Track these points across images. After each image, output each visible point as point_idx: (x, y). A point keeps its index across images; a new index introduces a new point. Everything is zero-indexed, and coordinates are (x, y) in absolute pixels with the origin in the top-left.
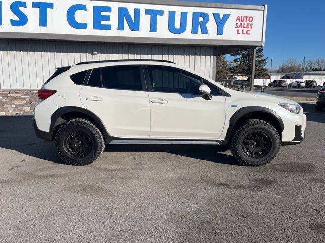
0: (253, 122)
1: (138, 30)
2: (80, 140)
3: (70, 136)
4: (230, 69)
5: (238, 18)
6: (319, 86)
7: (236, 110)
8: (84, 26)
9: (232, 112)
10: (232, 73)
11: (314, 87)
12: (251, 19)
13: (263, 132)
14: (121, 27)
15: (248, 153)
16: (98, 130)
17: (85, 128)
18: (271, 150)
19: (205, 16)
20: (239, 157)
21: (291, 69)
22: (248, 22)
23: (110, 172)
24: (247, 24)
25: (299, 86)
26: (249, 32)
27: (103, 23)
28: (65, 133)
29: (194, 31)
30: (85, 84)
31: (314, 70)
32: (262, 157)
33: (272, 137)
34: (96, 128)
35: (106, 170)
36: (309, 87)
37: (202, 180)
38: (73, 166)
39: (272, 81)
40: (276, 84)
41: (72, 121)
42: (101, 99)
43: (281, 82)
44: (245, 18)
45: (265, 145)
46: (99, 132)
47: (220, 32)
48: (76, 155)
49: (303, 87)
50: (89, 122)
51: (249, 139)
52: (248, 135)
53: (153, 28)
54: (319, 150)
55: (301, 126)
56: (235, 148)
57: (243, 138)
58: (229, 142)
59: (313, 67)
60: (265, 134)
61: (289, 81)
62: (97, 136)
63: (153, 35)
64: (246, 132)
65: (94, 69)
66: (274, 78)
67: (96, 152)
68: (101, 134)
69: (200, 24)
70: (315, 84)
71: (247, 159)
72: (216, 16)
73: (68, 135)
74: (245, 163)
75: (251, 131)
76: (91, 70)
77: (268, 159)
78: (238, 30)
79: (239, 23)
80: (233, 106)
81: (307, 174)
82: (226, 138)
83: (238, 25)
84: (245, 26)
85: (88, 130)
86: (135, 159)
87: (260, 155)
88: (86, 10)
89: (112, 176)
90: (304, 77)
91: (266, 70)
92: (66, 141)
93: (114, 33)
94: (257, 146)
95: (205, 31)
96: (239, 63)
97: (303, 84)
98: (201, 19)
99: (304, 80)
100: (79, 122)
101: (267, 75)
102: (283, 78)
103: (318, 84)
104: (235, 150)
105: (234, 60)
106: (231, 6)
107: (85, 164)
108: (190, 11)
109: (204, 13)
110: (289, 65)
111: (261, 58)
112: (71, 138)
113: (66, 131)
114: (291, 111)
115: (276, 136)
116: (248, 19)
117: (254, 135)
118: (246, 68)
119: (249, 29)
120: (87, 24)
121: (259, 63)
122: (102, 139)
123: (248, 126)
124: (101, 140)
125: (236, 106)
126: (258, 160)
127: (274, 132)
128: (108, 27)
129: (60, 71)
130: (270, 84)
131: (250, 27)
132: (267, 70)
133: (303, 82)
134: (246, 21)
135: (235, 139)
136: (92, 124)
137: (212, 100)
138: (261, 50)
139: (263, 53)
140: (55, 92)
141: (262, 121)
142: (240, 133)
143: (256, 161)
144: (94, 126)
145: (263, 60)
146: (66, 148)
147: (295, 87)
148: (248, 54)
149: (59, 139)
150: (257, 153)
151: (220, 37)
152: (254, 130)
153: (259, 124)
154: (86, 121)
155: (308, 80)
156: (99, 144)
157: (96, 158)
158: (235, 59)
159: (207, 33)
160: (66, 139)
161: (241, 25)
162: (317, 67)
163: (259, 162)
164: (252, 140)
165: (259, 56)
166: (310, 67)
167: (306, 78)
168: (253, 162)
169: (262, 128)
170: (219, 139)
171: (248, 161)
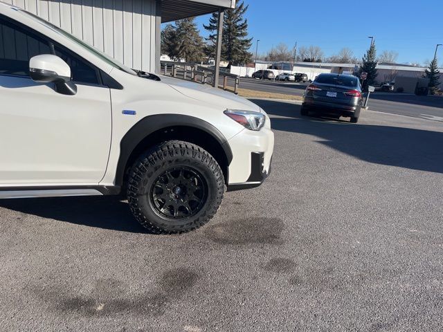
0: (171, 147)
4: (205, 49)
6: (310, 80)
9: (125, 125)
10: (207, 54)
11: (304, 82)
13: (191, 168)
15: (162, 210)
18: (208, 201)
20: (143, 220)
21: (281, 57)
25: (288, 79)
31: (305, 61)
32: (191, 216)
33: (208, 176)
36: (298, 82)
39: (257, 70)
40: (261, 75)
43: (267, 72)
45: (196, 193)
49: (291, 81)
51: (166, 182)
52: (163, 175)
54: (294, 188)
55: (263, 154)
56: (135, 201)
57: (151, 180)
58: (122, 189)
59: (306, 57)
60: (195, 170)
61: (276, 73)
64: (156, 169)
66: (260, 67)
70: (305, 78)
71: (162, 222)
74: (158, 230)
75: (167, 166)
77: (201, 219)
80: (126, 112)
81: (267, 247)
87: (186, 212)
90: (295, 68)
91: (250, 55)
97: (292, 78)
99: (293, 72)
101: (251, 62)
102: (270, 68)
103: (309, 78)
105: (210, 36)
110: (279, 52)
111: (245, 38)
114: (247, 125)
115: (217, 175)
117: (175, 173)
118: (225, 49)
121: (242, 44)
123: (160, 157)
125: (133, 113)
126: (182, 222)
127: (213, 166)
130: (255, 75)
132: (252, 55)
133: (292, 75)
135: (134, 184)
137: (76, 96)
138: (245, 27)
139: (248, 30)
142: (144, 171)
143: (178, 223)
145: (247, 41)
147: (283, 80)
148: (229, 30)
150: (182, 209)
152: (173, 165)
153: (183, 152)
155: (298, 72)
158: (212, 35)
162: (310, 57)
163: (185, 226)
164: (170, 184)
165: (242, 35)
166: (302, 55)
167: (297, 70)
168: (174, 227)
169: (189, 161)
170: (100, 184)
171: (163, 224)
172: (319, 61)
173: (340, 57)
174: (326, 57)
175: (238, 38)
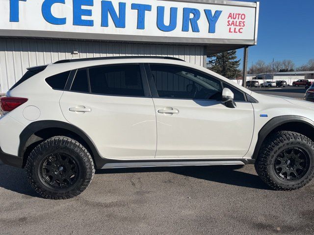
1: (124, 27)
2: (62, 166)
3: (48, 160)
5: (230, 16)
6: (289, 85)
7: (266, 120)
8: (63, 21)
9: (261, 123)
11: (284, 86)
12: (243, 17)
13: (300, 148)
14: (104, 23)
15: (281, 175)
16: (86, 151)
17: (69, 149)
18: (309, 169)
19: (196, 13)
20: (270, 180)
21: (260, 70)
22: (240, 20)
23: (105, 209)
24: (240, 22)
25: (271, 86)
26: (241, 30)
27: (84, 18)
28: (40, 156)
29: (185, 29)
30: (67, 90)
31: (281, 71)
32: (298, 179)
33: (310, 153)
34: (84, 148)
35: (99, 205)
36: (279, 87)
37: (232, 217)
38: (52, 201)
40: (249, 84)
41: (49, 140)
42: (90, 110)
43: (253, 82)
44: (237, 16)
45: (301, 164)
46: (88, 154)
47: (212, 30)
48: (57, 185)
49: (274, 87)
50: (73, 141)
51: (283, 157)
52: (282, 152)
53: (141, 25)
56: (265, 168)
57: (275, 156)
58: (256, 161)
59: (280, 68)
60: (302, 149)
61: (261, 82)
62: (85, 159)
63: (141, 33)
64: (279, 149)
65: (79, 69)
67: (84, 181)
68: (90, 157)
69: (190, 21)
70: (284, 83)
72: (207, 12)
73: (44, 160)
74: (278, 187)
75: (286, 147)
76: (75, 70)
77: (305, 181)
78: (230, 28)
79: (231, 20)
80: (262, 116)
82: (253, 157)
83: (230, 23)
84: (238, 24)
85: (72, 151)
86: (133, 184)
87: (295, 176)
88: (64, 3)
89: (109, 216)
90: (274, 77)
91: (239, 71)
92: (41, 167)
93: (97, 30)
94: (291, 165)
95: (196, 29)
96: (214, 64)
97: (274, 84)
98: (191, 16)
99: (274, 80)
100: (59, 141)
101: (240, 76)
102: (255, 78)
103: (287, 84)
104: (266, 172)
105: (209, 61)
106: (222, 2)
107: (68, 197)
108: (180, 6)
109: (195, 9)
110: (258, 67)
111: (235, 60)
112: (49, 163)
113: (41, 154)
116: (240, 16)
117: (289, 151)
118: (221, 69)
119: (242, 27)
120: (65, 19)
121: (233, 64)
122: (92, 163)
123: (282, 141)
124: (91, 165)
125: (266, 116)
126: (293, 183)
128: (90, 23)
129: (32, 72)
131: (242, 25)
132: (241, 71)
133: (274, 82)
134: (238, 19)
135: (265, 158)
136: (78, 144)
137: (236, 108)
138: (235, 52)
140: (25, 100)
141: (299, 134)
142: (272, 150)
144: (81, 146)
145: (236, 62)
146: (42, 177)
147: (266, 86)
148: (223, 56)
149: (32, 165)
150: (292, 174)
151: (211, 36)
152: (289, 146)
153: (295, 138)
154: (70, 140)
155: (278, 80)
156: (88, 170)
157: (85, 188)
158: (211, 60)
159: (198, 31)
160: (42, 164)
161: (233, 23)
162: (284, 68)
163: (295, 186)
164: (286, 158)
165: (233, 58)
166: (277, 67)
167: (276, 79)
168: (288, 186)
169: (299, 143)
170: (244, 158)
171: (282, 184)
172: (292, 70)
173: (309, 66)
174: (298, 67)
175: (230, 61)
